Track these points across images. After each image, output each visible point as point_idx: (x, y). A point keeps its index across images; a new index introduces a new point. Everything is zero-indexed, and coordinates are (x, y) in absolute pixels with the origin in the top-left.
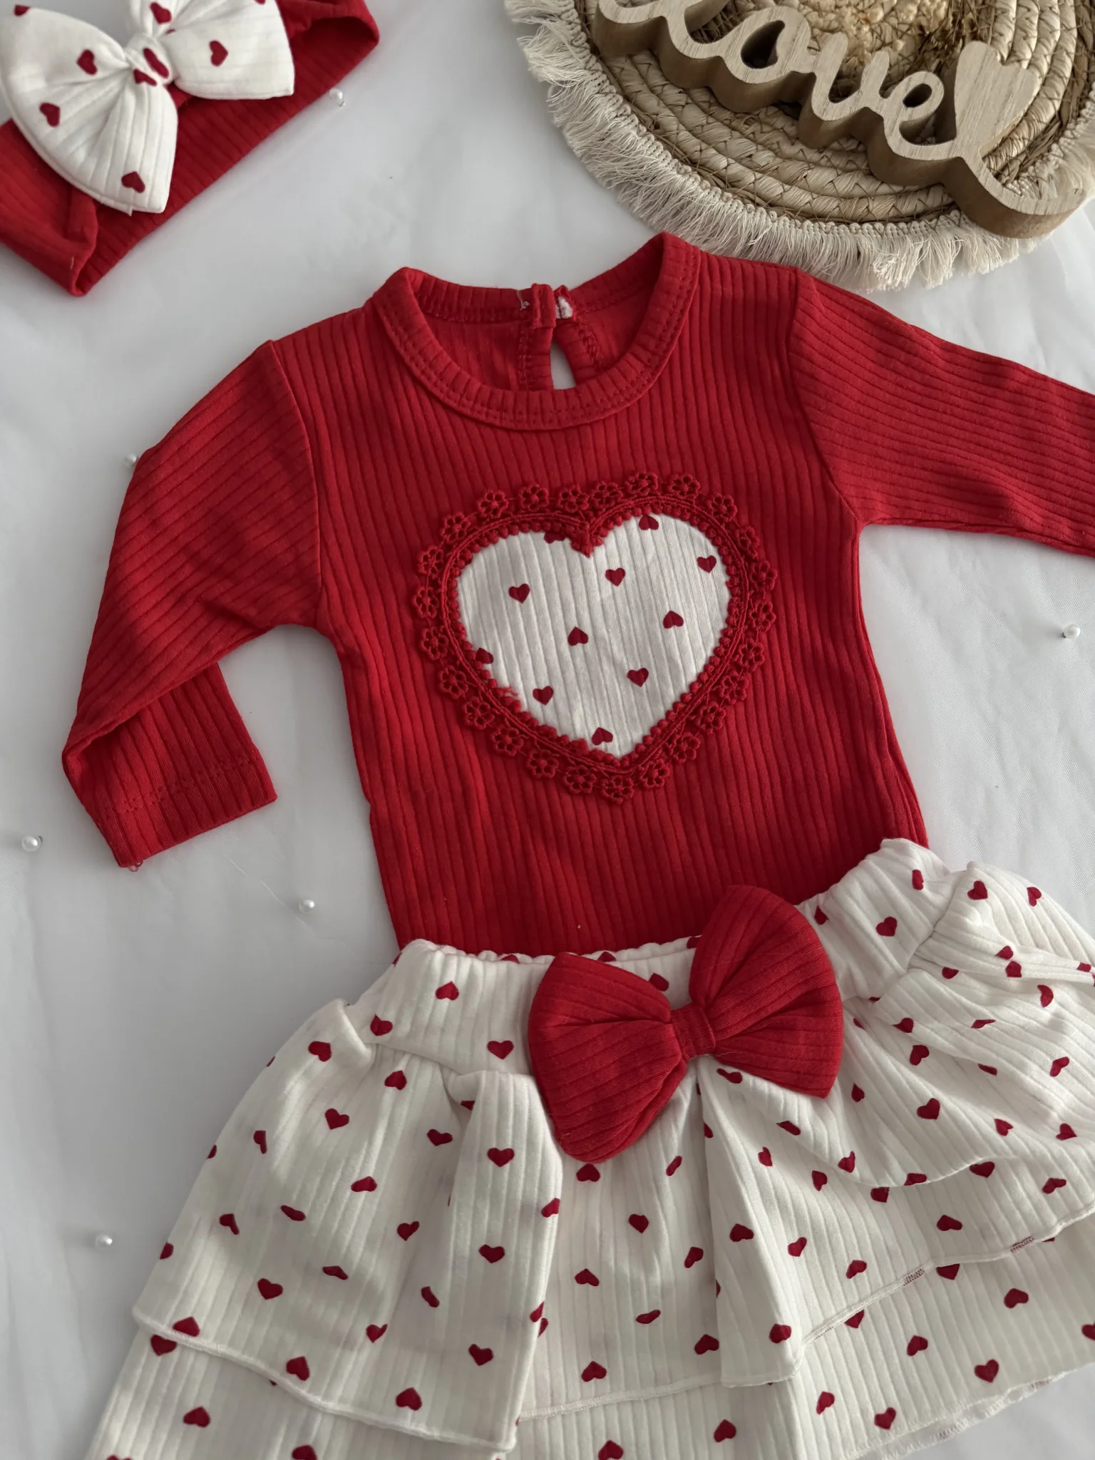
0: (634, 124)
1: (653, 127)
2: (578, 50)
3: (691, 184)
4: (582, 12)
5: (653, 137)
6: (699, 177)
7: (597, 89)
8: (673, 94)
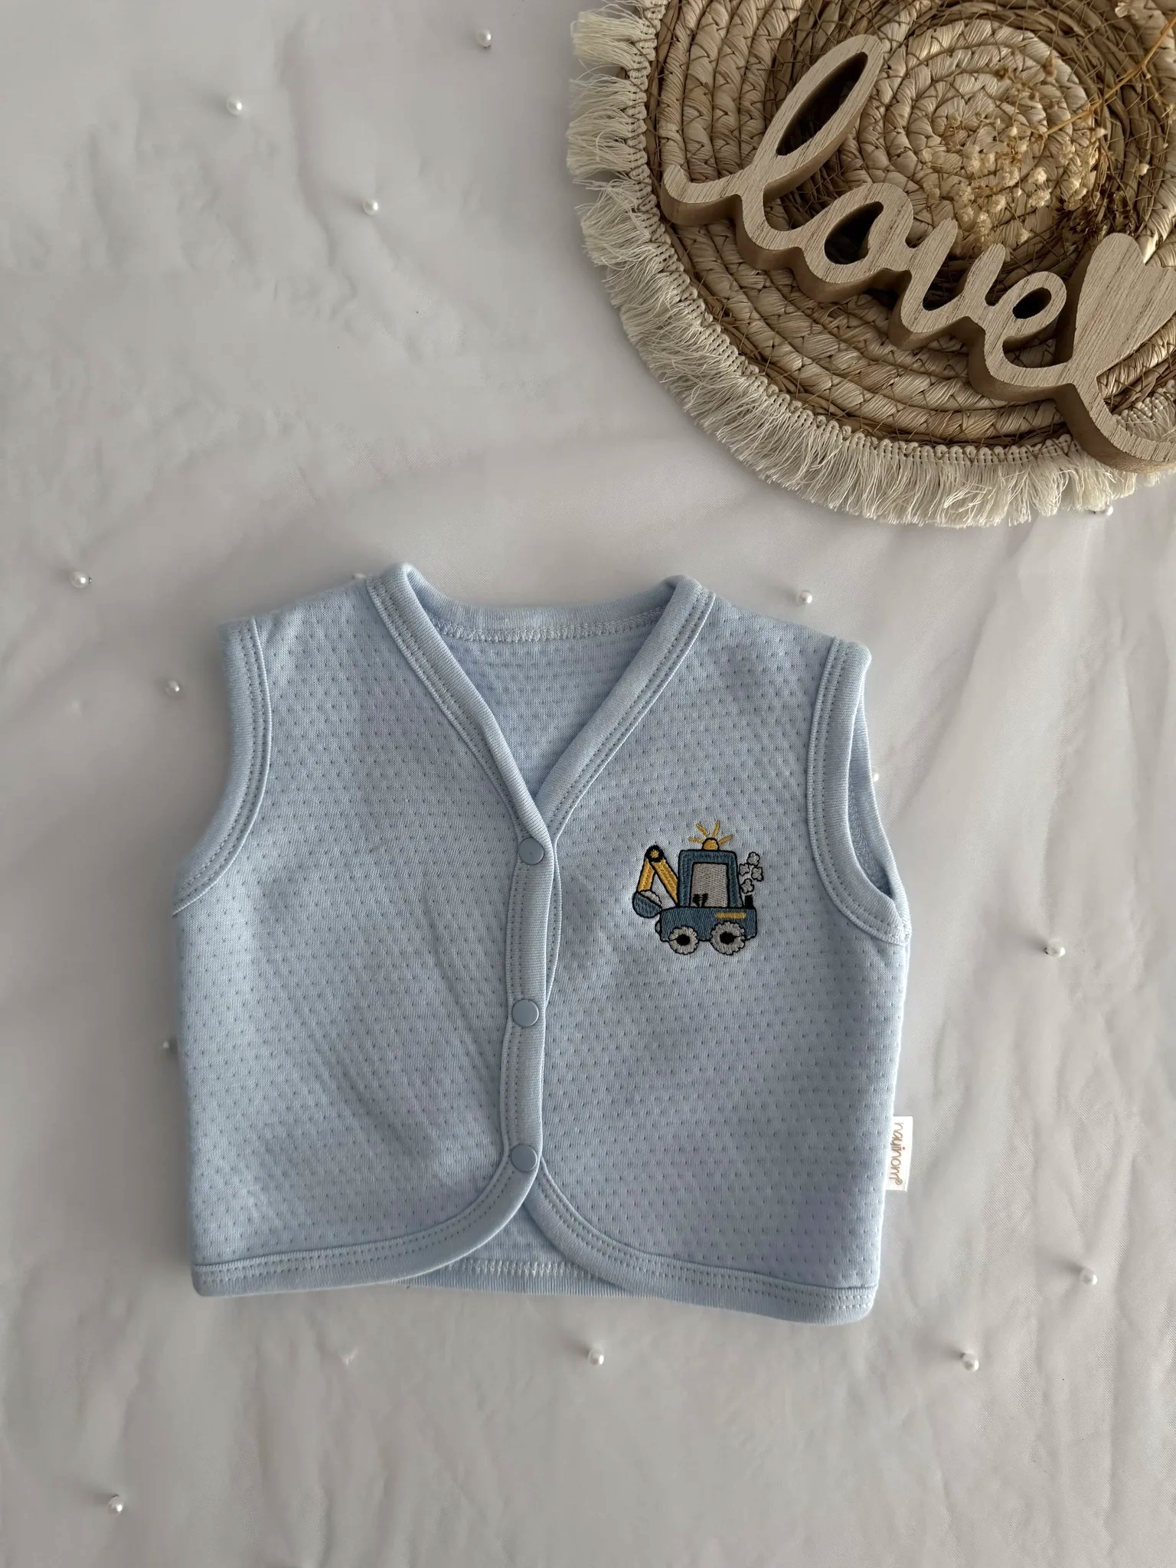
0: (699, 311)
1: (722, 313)
2: (645, 217)
3: (756, 389)
4: (655, 167)
5: (719, 329)
6: (766, 381)
7: (661, 267)
8: (751, 277)
